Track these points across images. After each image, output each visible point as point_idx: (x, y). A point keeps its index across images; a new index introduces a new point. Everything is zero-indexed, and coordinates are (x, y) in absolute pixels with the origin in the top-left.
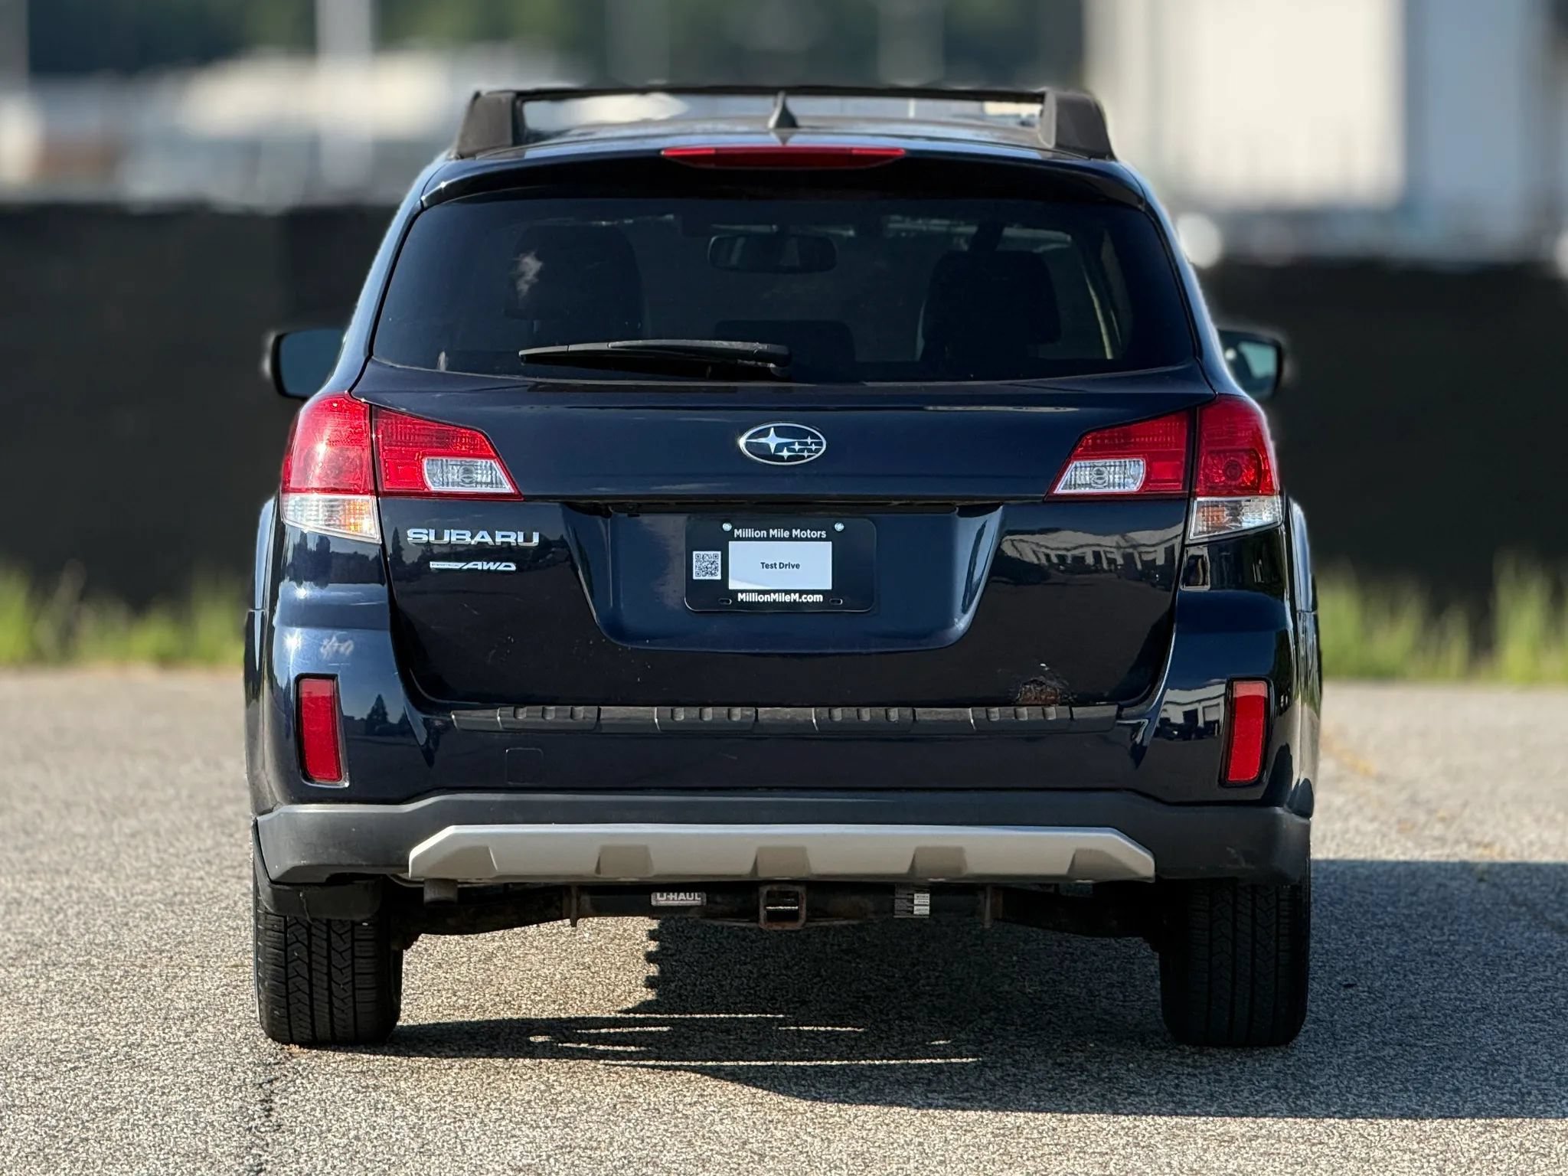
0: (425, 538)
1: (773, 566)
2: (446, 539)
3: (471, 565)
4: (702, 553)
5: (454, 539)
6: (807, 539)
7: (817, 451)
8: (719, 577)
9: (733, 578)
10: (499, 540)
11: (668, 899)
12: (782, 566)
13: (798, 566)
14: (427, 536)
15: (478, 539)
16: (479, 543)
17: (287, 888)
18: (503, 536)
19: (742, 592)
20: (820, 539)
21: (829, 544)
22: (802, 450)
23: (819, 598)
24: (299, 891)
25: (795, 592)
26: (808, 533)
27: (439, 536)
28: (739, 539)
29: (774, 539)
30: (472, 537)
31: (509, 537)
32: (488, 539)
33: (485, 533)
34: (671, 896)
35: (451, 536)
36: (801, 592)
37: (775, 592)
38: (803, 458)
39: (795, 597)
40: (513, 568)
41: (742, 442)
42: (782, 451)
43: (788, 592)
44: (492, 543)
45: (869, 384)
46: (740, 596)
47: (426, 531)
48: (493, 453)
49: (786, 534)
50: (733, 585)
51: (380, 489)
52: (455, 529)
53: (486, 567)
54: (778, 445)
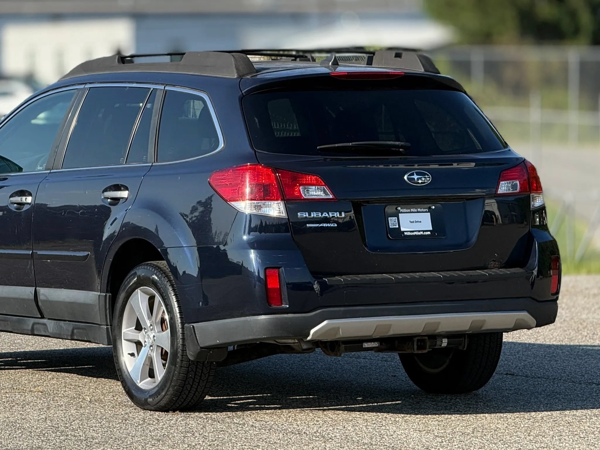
0: (305, 216)
1: (413, 222)
2: (312, 216)
3: (321, 225)
4: (391, 218)
5: (315, 215)
6: (422, 212)
7: (429, 180)
8: (397, 227)
9: (402, 227)
10: (331, 215)
11: (368, 345)
12: (416, 222)
13: (421, 222)
14: (306, 215)
15: (324, 215)
16: (324, 217)
17: (206, 350)
18: (332, 214)
19: (406, 231)
20: (426, 212)
21: (429, 214)
22: (424, 180)
23: (429, 233)
24: (211, 351)
25: (421, 231)
26: (422, 210)
27: (310, 215)
28: (402, 213)
29: (412, 212)
30: (322, 215)
31: (334, 214)
32: (327, 215)
33: (326, 213)
34: (369, 344)
35: (314, 215)
36: (424, 231)
37: (415, 231)
38: (425, 183)
39: (422, 233)
40: (336, 225)
41: (406, 177)
42: (419, 180)
43: (419, 231)
44: (328, 217)
45: (434, 156)
46: (405, 233)
47: (304, 213)
48: (324, 184)
49: (416, 210)
50: (402, 229)
51: (285, 198)
52: (315, 212)
53: (327, 226)
54: (417, 178)
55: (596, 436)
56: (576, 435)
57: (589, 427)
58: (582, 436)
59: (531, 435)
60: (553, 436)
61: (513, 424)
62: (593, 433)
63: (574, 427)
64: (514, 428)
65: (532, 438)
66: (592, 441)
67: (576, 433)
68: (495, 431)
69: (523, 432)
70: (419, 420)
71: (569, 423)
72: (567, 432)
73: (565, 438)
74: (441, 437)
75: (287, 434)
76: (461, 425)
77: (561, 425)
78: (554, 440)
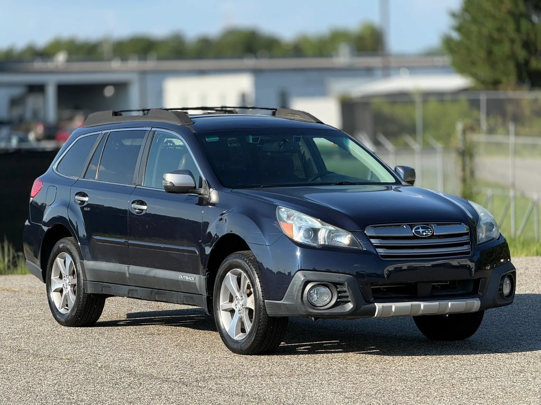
55: (469, 396)
56: (454, 395)
57: (467, 388)
58: (458, 397)
59: (419, 396)
60: (436, 397)
61: (410, 386)
62: (468, 395)
63: (455, 388)
64: (409, 389)
65: (418, 399)
66: (464, 401)
67: (454, 394)
68: (393, 392)
69: (414, 393)
70: (339, 382)
71: (453, 385)
72: (448, 393)
73: (444, 398)
74: (349, 398)
75: (232, 396)
76: (370, 387)
77: (446, 387)
78: (436, 400)
